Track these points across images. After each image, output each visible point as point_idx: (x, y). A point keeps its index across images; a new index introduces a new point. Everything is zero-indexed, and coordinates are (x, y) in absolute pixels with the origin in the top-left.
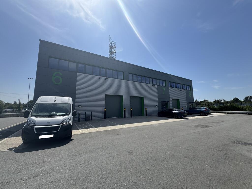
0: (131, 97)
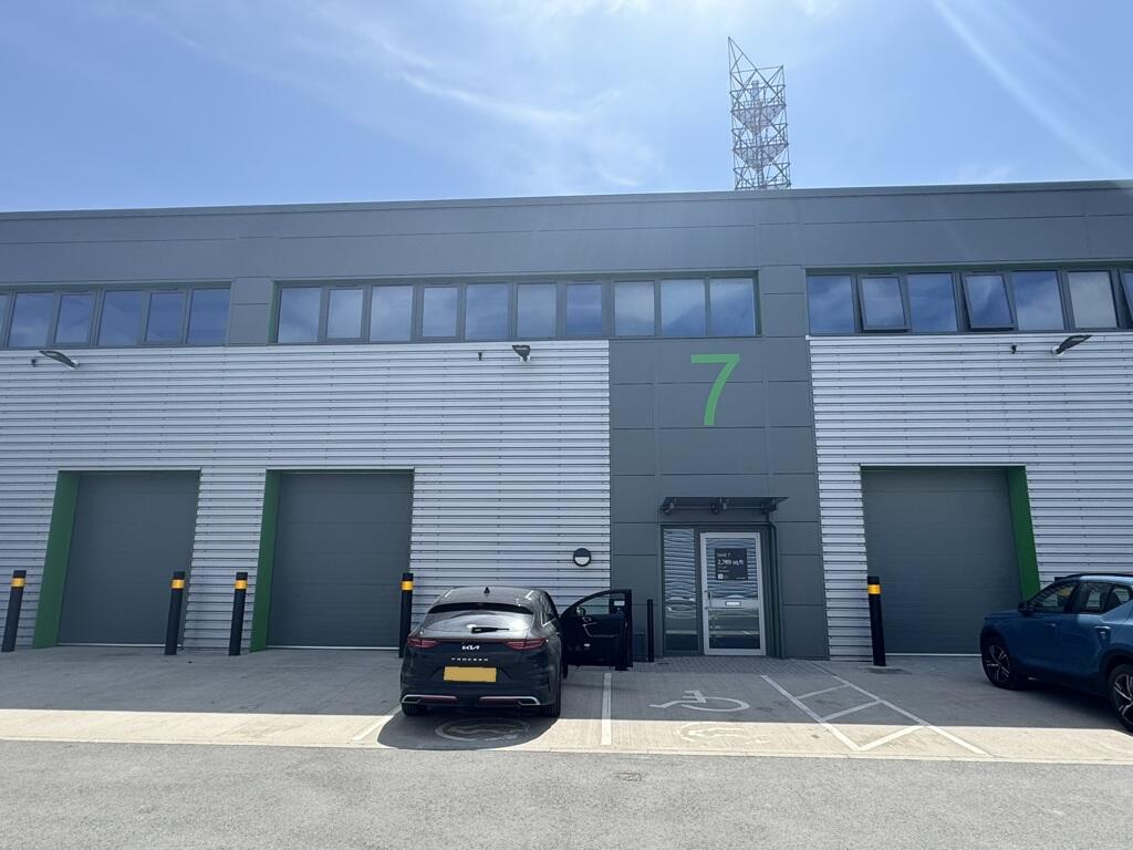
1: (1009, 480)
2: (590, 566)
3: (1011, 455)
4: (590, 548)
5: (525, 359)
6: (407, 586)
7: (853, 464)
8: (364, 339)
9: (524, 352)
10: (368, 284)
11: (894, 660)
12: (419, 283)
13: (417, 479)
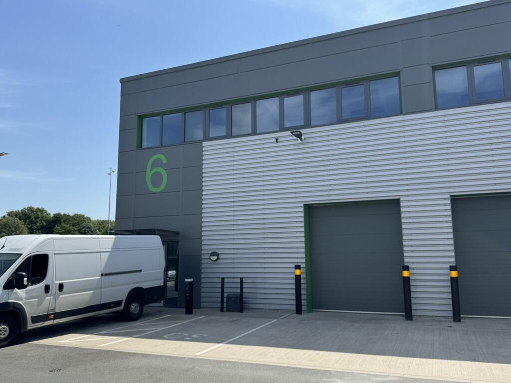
0: (456, 200)
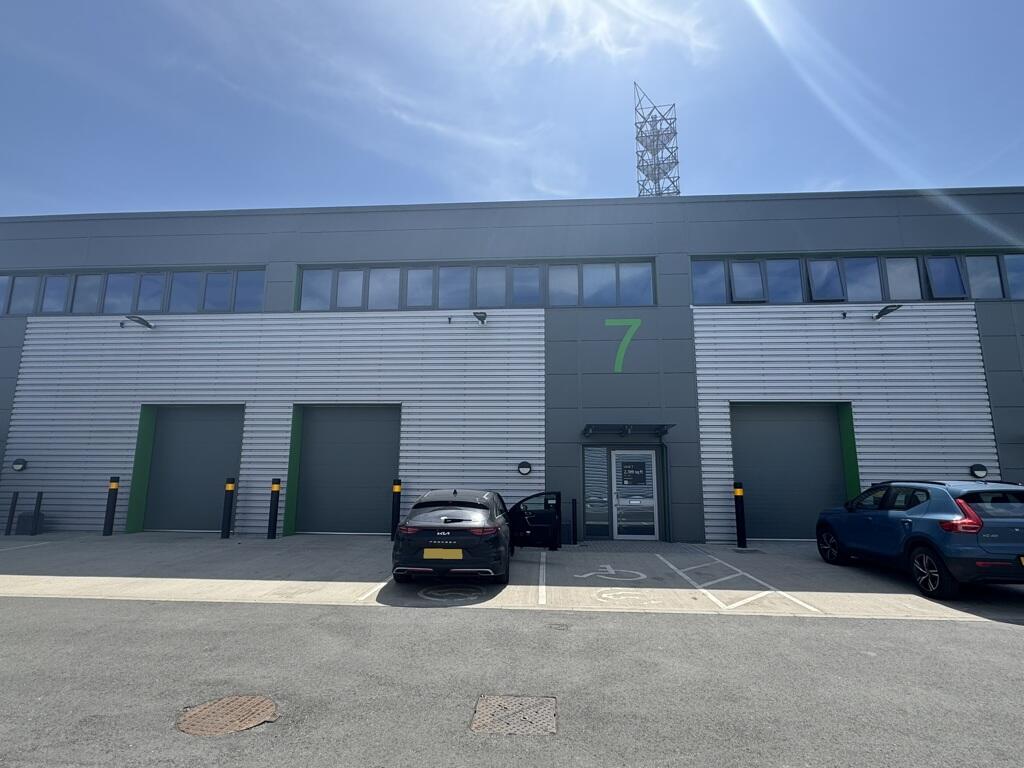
1: (839, 413)
2: (531, 475)
3: (840, 394)
4: (530, 462)
5: (483, 322)
6: (397, 489)
7: (724, 400)
8: (364, 308)
9: (482, 318)
10: (367, 267)
11: (753, 543)
12: (404, 266)
13: (403, 411)
